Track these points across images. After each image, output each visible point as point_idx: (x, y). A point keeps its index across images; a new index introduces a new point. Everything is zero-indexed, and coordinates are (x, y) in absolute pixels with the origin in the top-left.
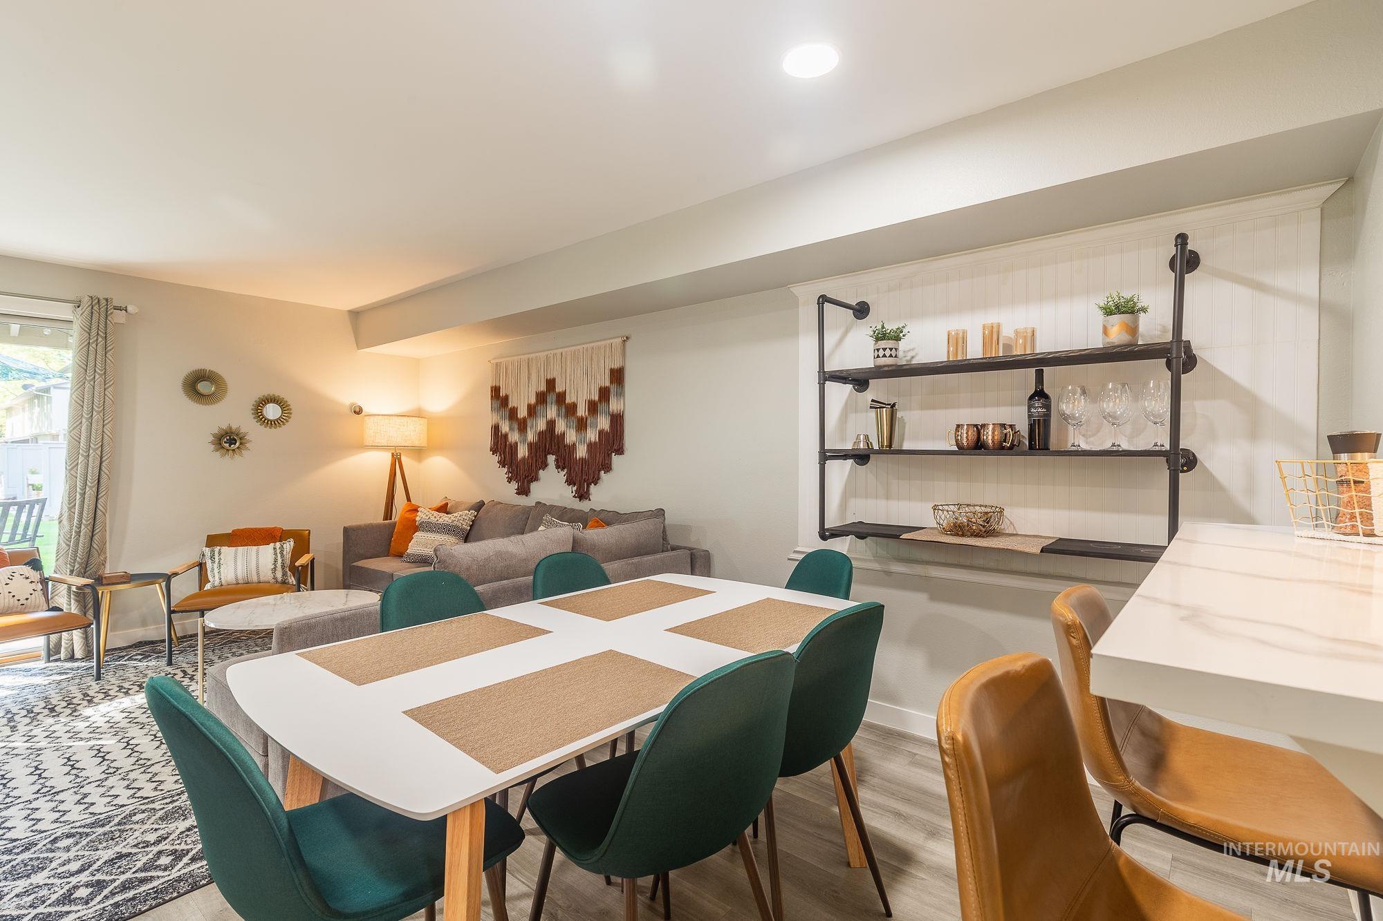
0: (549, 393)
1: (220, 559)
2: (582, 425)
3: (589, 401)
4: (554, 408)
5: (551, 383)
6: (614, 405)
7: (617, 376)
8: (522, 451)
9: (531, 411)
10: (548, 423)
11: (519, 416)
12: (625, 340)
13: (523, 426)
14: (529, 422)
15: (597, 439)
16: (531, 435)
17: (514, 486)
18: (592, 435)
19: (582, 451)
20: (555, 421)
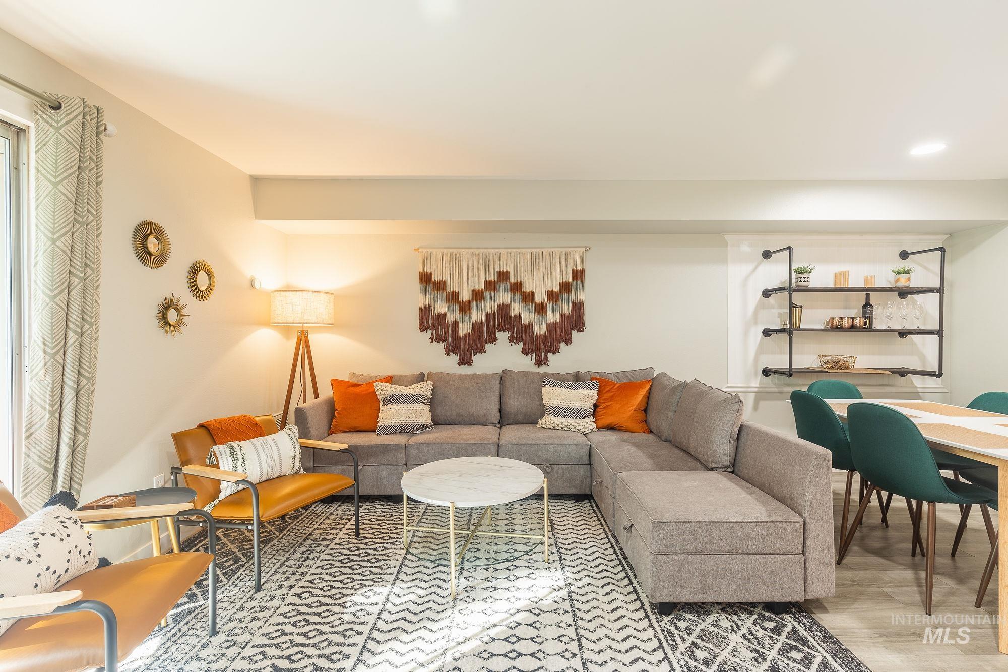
1: (243, 455)
2: (541, 309)
4: (508, 295)
7: (578, 275)
8: (465, 329)
9: (478, 296)
10: (499, 306)
11: (460, 299)
12: (587, 249)
13: (466, 308)
14: (474, 305)
15: (558, 320)
16: (476, 316)
17: (454, 359)
18: (553, 317)
19: (541, 329)
20: (509, 305)
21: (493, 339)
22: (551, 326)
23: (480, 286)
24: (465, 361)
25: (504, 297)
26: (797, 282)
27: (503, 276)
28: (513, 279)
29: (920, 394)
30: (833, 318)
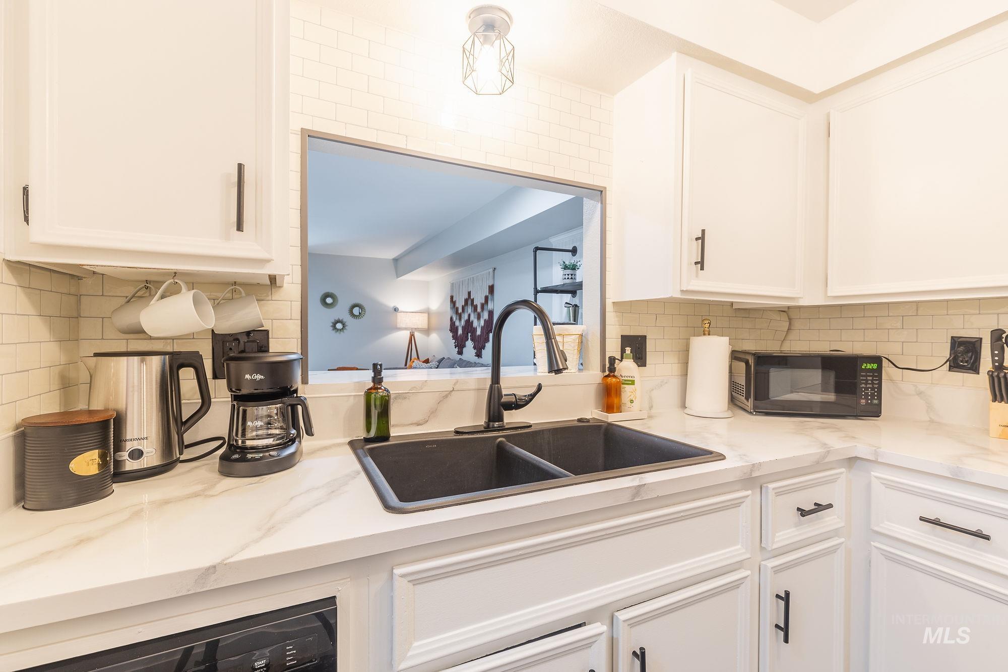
0: (469, 299)
2: (479, 317)
3: (481, 303)
4: (470, 307)
5: (469, 293)
6: (490, 306)
7: (491, 289)
8: (460, 331)
9: (463, 309)
11: (459, 311)
12: (495, 270)
13: (460, 317)
14: (462, 315)
15: (484, 324)
16: (463, 322)
18: (482, 322)
19: (479, 331)
20: (470, 315)
21: (467, 340)
22: (482, 329)
23: (463, 304)
24: (460, 352)
25: (469, 309)
28: (472, 296)
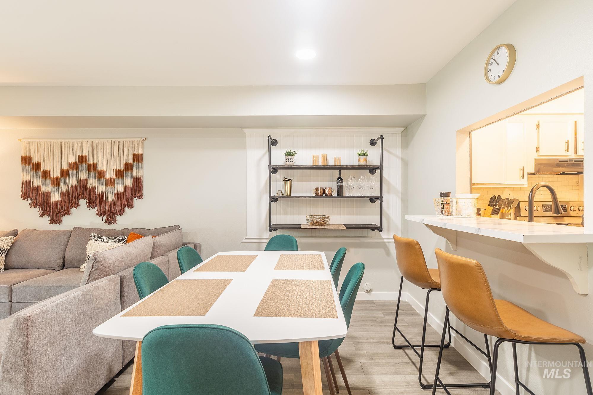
0: (81, 163)
2: (110, 183)
3: (116, 170)
4: (86, 172)
6: (136, 173)
7: (138, 158)
8: (55, 198)
9: (64, 173)
10: (80, 181)
11: (52, 176)
12: (144, 140)
13: (55, 182)
14: (62, 180)
15: (123, 191)
16: (63, 188)
17: (47, 219)
18: (119, 188)
19: (110, 197)
20: (87, 180)
21: (77, 205)
22: (117, 195)
23: (66, 167)
24: (56, 221)
25: (83, 174)
26: (286, 162)
27: (83, 159)
28: (90, 161)
29: (386, 243)
30: (317, 188)
